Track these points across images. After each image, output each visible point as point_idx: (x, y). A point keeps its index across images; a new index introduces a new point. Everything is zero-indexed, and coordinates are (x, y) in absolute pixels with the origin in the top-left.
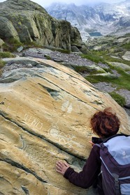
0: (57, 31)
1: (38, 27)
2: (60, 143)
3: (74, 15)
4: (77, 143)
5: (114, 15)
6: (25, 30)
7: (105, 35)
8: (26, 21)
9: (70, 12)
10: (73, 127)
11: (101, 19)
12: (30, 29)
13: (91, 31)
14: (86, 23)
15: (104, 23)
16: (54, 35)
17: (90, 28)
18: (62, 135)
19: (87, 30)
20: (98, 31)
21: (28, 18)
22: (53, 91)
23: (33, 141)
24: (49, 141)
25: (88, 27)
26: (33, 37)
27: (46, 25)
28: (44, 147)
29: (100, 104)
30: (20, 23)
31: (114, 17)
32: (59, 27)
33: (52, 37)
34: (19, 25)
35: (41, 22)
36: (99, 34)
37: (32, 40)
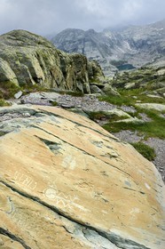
0: (68, 68)
1: (41, 66)
2: (57, 206)
3: (94, 44)
4: (80, 207)
5: (148, 40)
6: (25, 70)
7: (139, 67)
8: (25, 60)
9: (88, 41)
10: (76, 187)
11: (131, 46)
12: (32, 68)
13: (118, 63)
14: (111, 54)
15: (134, 51)
16: (65, 74)
17: (117, 60)
18: (62, 196)
19: (113, 63)
20: (129, 63)
21: (28, 56)
22: (52, 143)
24: (44, 204)
25: (114, 58)
26: (36, 79)
27: (52, 63)
28: (37, 211)
29: (114, 157)
30: (18, 62)
31: (149, 43)
32: (71, 63)
33: (61, 76)
34: (17, 65)
35: (45, 59)
36: (131, 67)
37: (34, 83)
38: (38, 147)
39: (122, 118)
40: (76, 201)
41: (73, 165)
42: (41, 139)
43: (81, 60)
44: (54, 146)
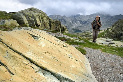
0: (52, 24)
1: (40, 21)
2: (31, 58)
4: (43, 61)
5: (87, 21)
6: (33, 21)
7: (84, 31)
8: (33, 17)
9: (63, 20)
10: (43, 53)
11: (81, 23)
12: (35, 20)
13: (75, 29)
14: (72, 26)
15: (82, 25)
16: (50, 26)
17: (75, 28)
18: (35, 55)
19: (73, 29)
20: (79, 30)
21: (34, 15)
23: (14, 54)
24: (24, 57)
25: (74, 27)
26: (37, 25)
27: (45, 20)
28: (20, 59)
29: (65, 46)
30: (30, 17)
31: (88, 22)
32: (53, 23)
33: (49, 27)
34: (29, 18)
35: (42, 18)
36: (80, 31)
37: (36, 26)
38: (28, 37)
39: (73, 40)
40: (42, 59)
41: (43, 45)
42: (31, 34)
43: (58, 22)
44: (36, 38)
